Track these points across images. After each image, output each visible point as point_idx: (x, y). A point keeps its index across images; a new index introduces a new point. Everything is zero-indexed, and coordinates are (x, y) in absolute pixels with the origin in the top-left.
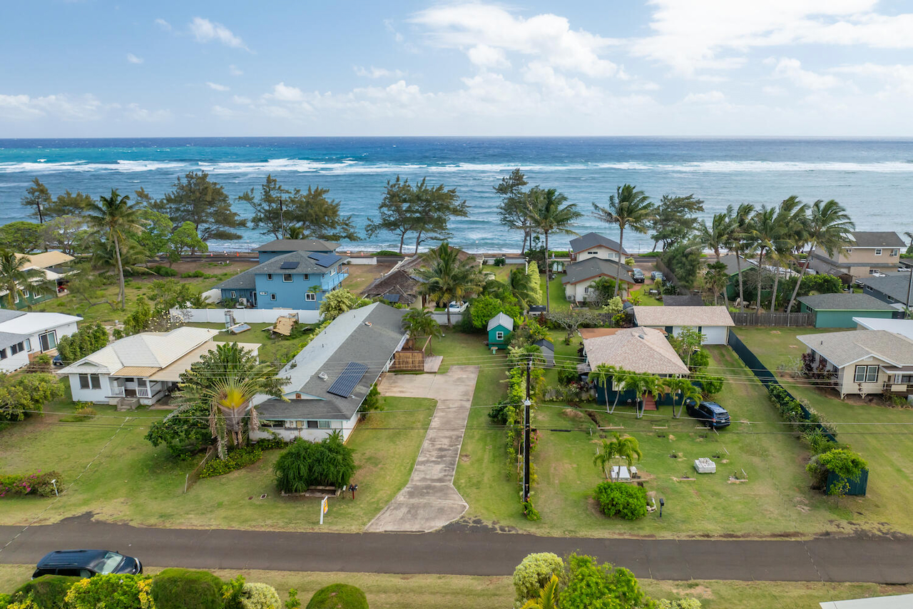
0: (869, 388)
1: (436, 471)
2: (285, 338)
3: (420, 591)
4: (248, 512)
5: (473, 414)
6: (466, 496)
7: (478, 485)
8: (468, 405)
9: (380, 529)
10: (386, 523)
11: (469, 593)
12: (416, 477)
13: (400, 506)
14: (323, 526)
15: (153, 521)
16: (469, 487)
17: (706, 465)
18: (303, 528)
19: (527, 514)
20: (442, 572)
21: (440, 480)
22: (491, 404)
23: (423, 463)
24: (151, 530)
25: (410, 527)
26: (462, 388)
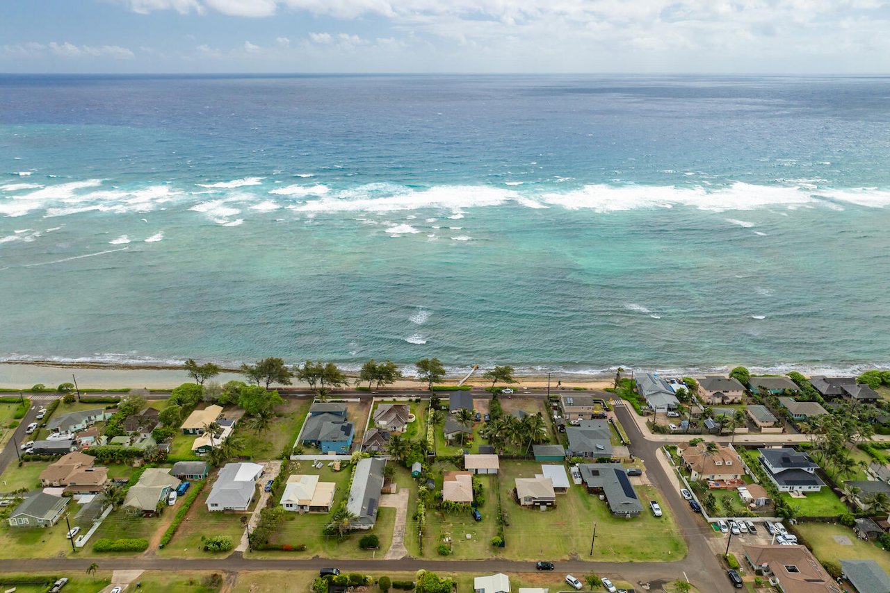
0: (528, 503)
1: (399, 539)
2: (338, 471)
3: (398, 574)
4: (355, 554)
5: (408, 516)
6: (407, 548)
7: (409, 545)
8: (406, 510)
9: (387, 559)
10: (388, 557)
11: (408, 575)
12: (394, 541)
13: (391, 551)
14: (374, 559)
15: (334, 558)
16: (407, 545)
17: (469, 536)
18: (370, 559)
19: (421, 554)
20: (401, 570)
21: (400, 543)
22: (412, 514)
23: (395, 537)
24: (334, 560)
25: (394, 558)
26: (404, 502)
